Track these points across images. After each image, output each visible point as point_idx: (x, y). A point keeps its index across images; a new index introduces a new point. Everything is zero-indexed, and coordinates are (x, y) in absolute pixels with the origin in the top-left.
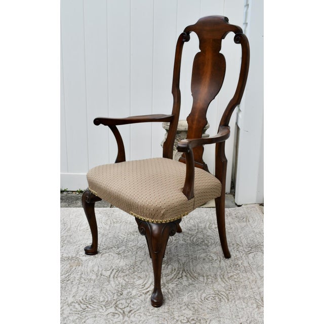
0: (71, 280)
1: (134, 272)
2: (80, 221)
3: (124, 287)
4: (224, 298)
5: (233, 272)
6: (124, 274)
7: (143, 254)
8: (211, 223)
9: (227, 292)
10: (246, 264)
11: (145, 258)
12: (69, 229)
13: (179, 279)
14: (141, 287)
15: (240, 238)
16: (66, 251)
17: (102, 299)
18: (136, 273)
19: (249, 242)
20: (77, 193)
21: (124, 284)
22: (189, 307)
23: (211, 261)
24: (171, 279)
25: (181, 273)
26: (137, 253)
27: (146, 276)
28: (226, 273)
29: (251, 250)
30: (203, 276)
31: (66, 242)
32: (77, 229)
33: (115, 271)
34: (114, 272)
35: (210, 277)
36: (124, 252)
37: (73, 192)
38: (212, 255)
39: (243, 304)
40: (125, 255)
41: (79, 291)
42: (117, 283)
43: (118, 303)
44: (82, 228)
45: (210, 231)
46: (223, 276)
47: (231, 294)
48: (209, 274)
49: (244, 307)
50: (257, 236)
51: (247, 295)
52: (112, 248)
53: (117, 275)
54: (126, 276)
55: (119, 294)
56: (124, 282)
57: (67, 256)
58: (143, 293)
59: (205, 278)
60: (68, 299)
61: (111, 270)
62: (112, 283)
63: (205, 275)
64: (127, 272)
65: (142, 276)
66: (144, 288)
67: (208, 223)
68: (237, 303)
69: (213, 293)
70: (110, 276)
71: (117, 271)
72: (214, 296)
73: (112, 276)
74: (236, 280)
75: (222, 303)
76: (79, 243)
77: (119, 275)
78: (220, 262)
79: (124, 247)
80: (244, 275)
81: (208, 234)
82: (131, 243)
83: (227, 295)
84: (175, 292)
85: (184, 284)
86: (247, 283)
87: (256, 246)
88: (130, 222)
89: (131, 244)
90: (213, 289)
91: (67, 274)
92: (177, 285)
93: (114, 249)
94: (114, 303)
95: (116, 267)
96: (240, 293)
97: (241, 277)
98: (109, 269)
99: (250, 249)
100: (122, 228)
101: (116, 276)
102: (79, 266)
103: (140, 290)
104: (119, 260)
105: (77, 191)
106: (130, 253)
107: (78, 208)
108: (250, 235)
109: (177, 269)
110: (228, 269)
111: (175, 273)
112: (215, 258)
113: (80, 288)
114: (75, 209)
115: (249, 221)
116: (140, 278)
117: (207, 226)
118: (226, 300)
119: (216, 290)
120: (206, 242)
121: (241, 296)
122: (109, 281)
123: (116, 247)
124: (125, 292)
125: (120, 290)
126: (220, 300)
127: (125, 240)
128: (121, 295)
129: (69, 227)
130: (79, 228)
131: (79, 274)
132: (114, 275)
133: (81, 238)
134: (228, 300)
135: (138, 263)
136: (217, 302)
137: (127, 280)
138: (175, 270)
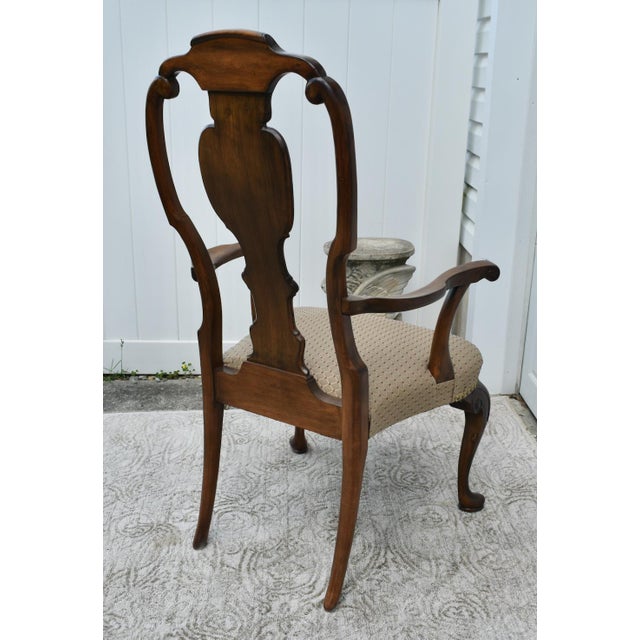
0: (162, 580)
1: (289, 556)
2: (167, 440)
3: (273, 593)
4: (479, 609)
5: (486, 547)
6: (268, 560)
7: (302, 513)
8: (423, 439)
9: (483, 596)
10: (507, 529)
11: (306, 520)
12: (148, 460)
13: (380, 567)
14: (307, 590)
15: (485, 470)
16: (146, 511)
17: (229, 625)
18: (293, 558)
19: (504, 478)
20: (157, 379)
21: (271, 586)
22: (412, 635)
23: (438, 523)
24: (365, 570)
25: (382, 553)
26: (288, 509)
27: (315, 564)
28: (473, 552)
29: (510, 497)
30: (429, 560)
31: (143, 489)
32: (163, 459)
33: (249, 554)
34: (247, 557)
35: (441, 561)
36: (263, 509)
37: (148, 375)
38: (438, 509)
39: (520, 623)
40: (266, 514)
41: (180, 606)
42: (257, 582)
43: (264, 631)
44: (173, 456)
45: (424, 455)
46: (468, 557)
47: (490, 599)
48: (439, 553)
49: (523, 630)
50: (518, 464)
51: (524, 603)
52: (237, 500)
53: (255, 564)
54: (274, 565)
55: (264, 610)
56: (271, 580)
57: (149, 522)
58: (313, 605)
59: (433, 563)
60: (159, 626)
61: (242, 552)
62: (246, 582)
63: (431, 557)
64: (275, 556)
65: (306, 564)
66: (314, 594)
67: (419, 439)
68: (506, 621)
69: (454, 598)
70: (240, 566)
71: (253, 554)
72: (457, 605)
73: (244, 566)
74: (495, 566)
75: (478, 623)
76: (170, 490)
77: (260, 563)
78: (456, 525)
79: (261, 496)
80: (509, 553)
81: (422, 462)
82: (273, 487)
83: (484, 602)
84: (377, 599)
85: (392, 581)
86: (517, 572)
87: (520, 488)
88: (267, 441)
89: (275, 491)
90: (453, 588)
91: (152, 566)
92: (380, 581)
93: (241, 502)
94: (255, 632)
95: (251, 544)
96: (508, 597)
97: (504, 559)
98: (238, 549)
99: (508, 493)
100: (252, 454)
101: (252, 565)
102: (175, 544)
103: (305, 597)
104: (255, 528)
105: (156, 375)
106: (275, 511)
107: (162, 413)
108: (504, 463)
109: (373, 545)
110: (476, 540)
111: (371, 555)
112: (445, 517)
113: (182, 598)
114: (154, 414)
115: (496, 433)
116: (302, 568)
117: (418, 444)
118: (485, 616)
119: (458, 590)
120: (421, 481)
121: (512, 604)
122: (240, 579)
123: (245, 497)
124: (275, 605)
125: (264, 598)
126: (471, 615)
127: (262, 482)
128: (268, 611)
129: (146, 454)
130: (167, 456)
131: (176, 563)
132: (249, 564)
133: (173, 478)
134: (488, 615)
135: (294, 534)
136: (465, 620)
137: (277, 575)
138: (370, 546)
